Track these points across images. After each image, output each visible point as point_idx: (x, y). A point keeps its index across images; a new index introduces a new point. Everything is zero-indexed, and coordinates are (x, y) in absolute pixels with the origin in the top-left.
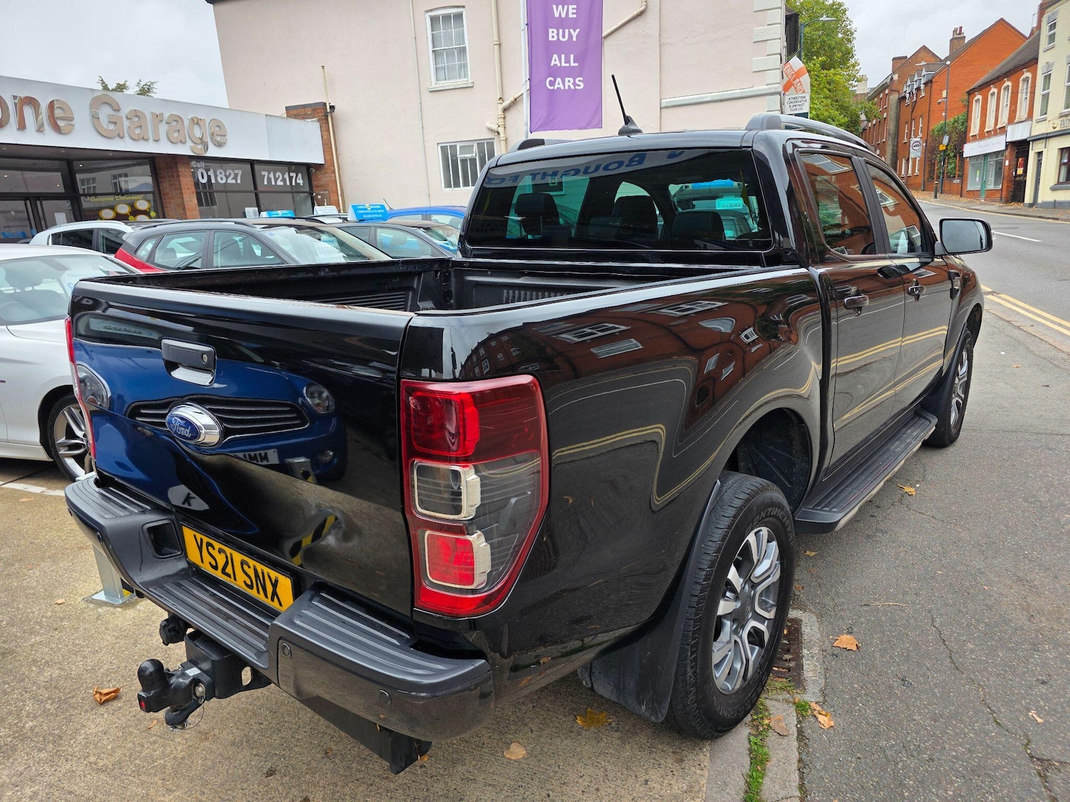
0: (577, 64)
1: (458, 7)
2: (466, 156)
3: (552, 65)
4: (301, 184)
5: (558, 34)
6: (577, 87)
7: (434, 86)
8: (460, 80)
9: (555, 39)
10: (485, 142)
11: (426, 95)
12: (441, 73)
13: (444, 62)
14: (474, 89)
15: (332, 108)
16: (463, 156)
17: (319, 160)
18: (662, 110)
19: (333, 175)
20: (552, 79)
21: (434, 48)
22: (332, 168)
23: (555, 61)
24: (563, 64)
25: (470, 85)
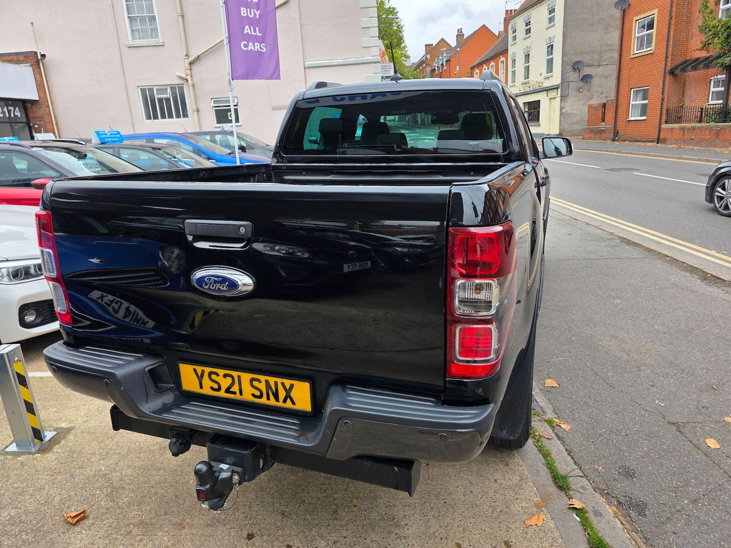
0: (260, 35)
2: (162, 96)
3: (245, 33)
4: (19, 116)
5: (247, 12)
6: (262, 50)
7: (131, 43)
8: (153, 40)
9: (246, 15)
10: (177, 86)
11: (125, 50)
12: (137, 35)
13: (138, 26)
14: (165, 47)
15: (43, 56)
16: (159, 96)
17: (34, 96)
18: (306, 69)
19: (47, 109)
20: (246, 43)
21: (128, 14)
22: (46, 104)
23: (247, 30)
24: (253, 33)
25: (161, 44)
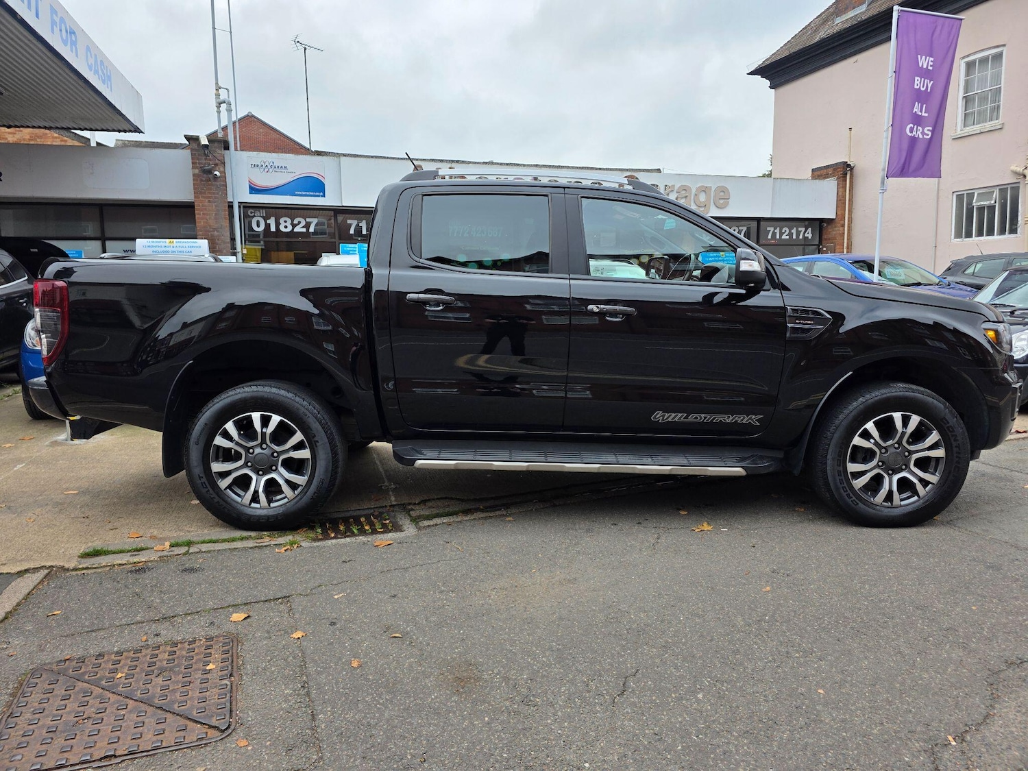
1: (998, 47)
2: (982, 203)
4: (810, 238)
7: (958, 133)
8: (991, 122)
10: (1009, 186)
11: (947, 143)
12: (970, 120)
13: (975, 107)
14: (1004, 131)
15: (852, 166)
16: (979, 204)
17: (830, 214)
19: (841, 229)
21: (966, 94)
22: (842, 222)
25: (999, 127)
